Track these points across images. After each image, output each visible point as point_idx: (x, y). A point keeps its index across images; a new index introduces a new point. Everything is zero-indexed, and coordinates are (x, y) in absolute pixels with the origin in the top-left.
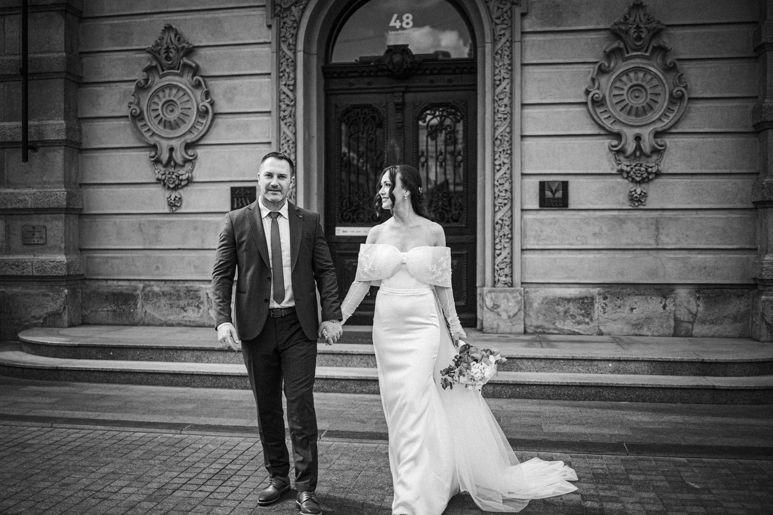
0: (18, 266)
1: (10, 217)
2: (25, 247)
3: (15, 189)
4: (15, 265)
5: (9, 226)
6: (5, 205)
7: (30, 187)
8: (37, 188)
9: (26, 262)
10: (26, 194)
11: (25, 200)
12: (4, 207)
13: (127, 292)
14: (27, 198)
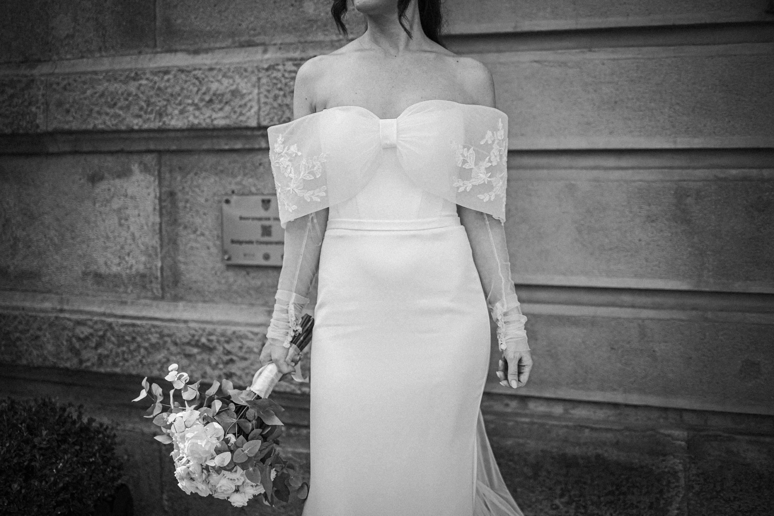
0: (209, 349)
1: (176, 160)
2: (231, 275)
3: (196, 52)
4: (197, 344)
5: (172, 194)
6: (160, 115)
7: (250, 44)
8: (281, 47)
9: (240, 337)
10: (241, 71)
11: (235, 93)
12: (156, 125)
13: (623, 457)
14: (244, 86)
